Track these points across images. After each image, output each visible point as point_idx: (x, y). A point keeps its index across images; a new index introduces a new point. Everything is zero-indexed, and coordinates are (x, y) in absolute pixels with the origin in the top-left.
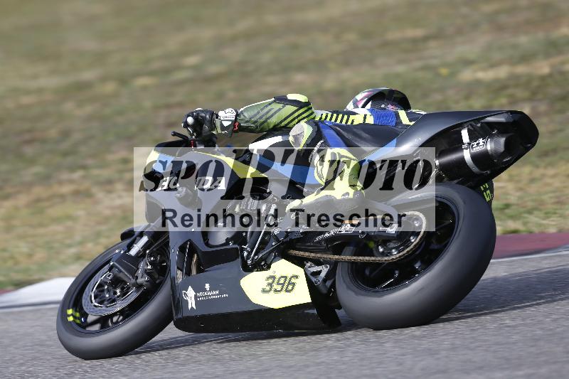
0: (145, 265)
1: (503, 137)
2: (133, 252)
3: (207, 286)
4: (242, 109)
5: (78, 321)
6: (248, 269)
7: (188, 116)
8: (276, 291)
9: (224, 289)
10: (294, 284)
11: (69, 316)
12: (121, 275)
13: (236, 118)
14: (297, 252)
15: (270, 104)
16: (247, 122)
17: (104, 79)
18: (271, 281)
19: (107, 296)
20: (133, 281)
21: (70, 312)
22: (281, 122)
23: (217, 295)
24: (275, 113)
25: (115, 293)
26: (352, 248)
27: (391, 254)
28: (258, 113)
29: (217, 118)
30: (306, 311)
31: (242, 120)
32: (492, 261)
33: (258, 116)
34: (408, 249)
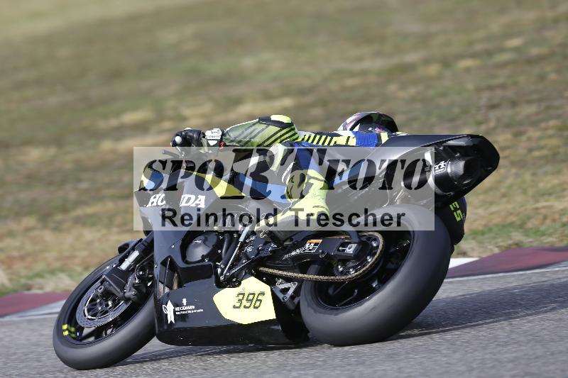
0: (133, 279)
1: (463, 160)
2: (124, 266)
3: (184, 301)
4: (228, 129)
5: (73, 335)
6: (221, 285)
7: (178, 135)
8: (245, 307)
9: (200, 304)
10: (261, 301)
11: (64, 331)
12: (111, 288)
13: (222, 138)
14: (266, 270)
15: (254, 124)
16: (232, 141)
17: (427, 62)
18: (241, 297)
19: (100, 308)
20: (122, 294)
21: (65, 327)
22: (264, 142)
23: (193, 310)
24: (259, 133)
25: (107, 305)
26: (317, 266)
27: (349, 272)
28: (243, 132)
29: (204, 137)
30: (273, 327)
31: (227, 139)
32: (445, 280)
33: (242, 136)
34: (365, 269)
